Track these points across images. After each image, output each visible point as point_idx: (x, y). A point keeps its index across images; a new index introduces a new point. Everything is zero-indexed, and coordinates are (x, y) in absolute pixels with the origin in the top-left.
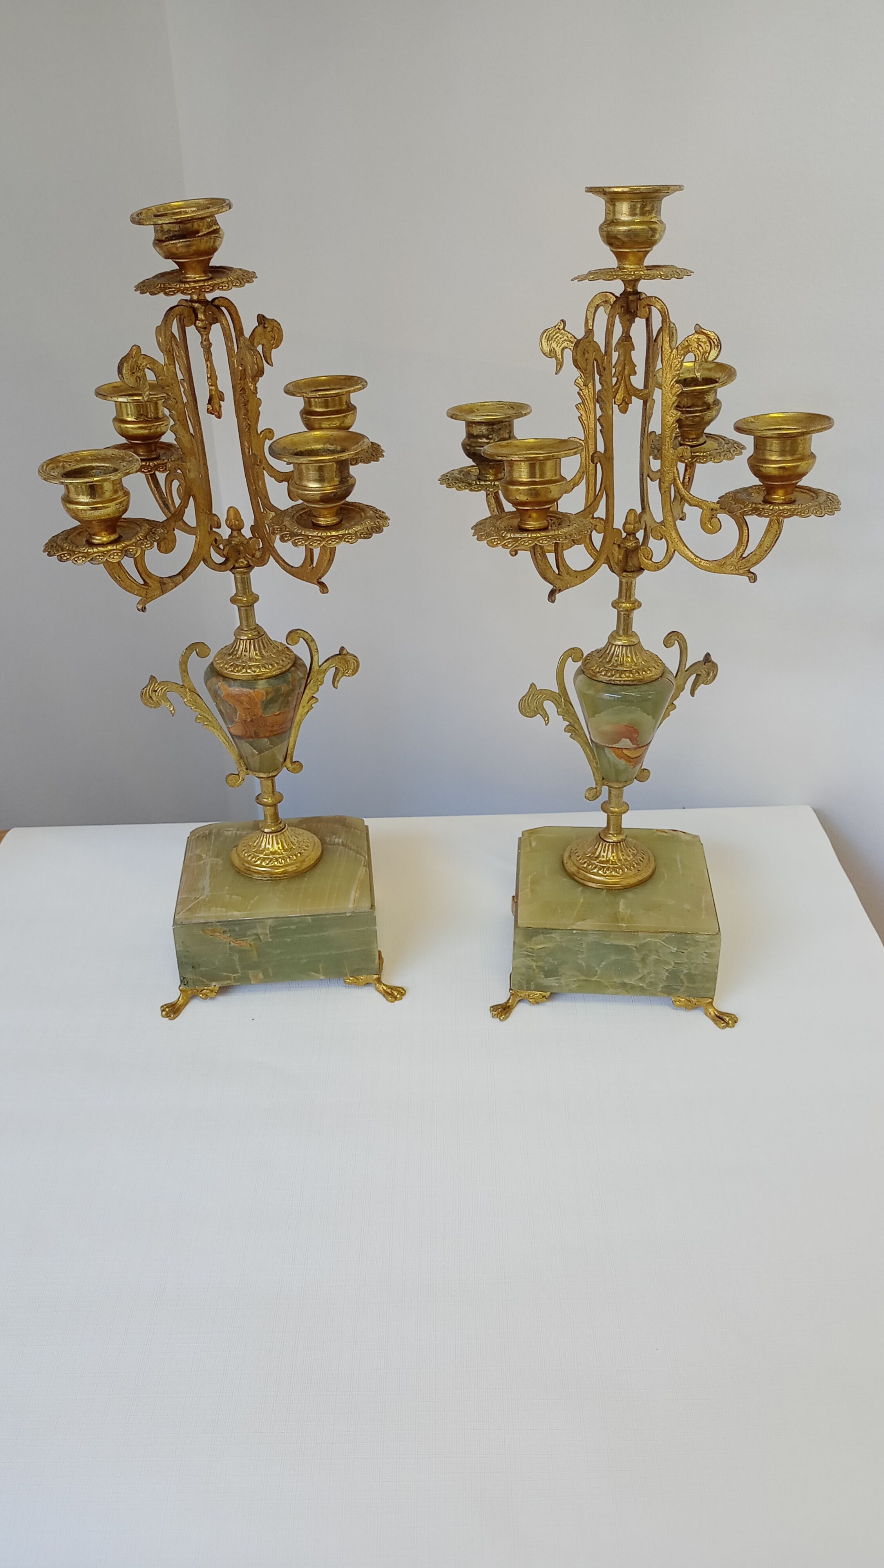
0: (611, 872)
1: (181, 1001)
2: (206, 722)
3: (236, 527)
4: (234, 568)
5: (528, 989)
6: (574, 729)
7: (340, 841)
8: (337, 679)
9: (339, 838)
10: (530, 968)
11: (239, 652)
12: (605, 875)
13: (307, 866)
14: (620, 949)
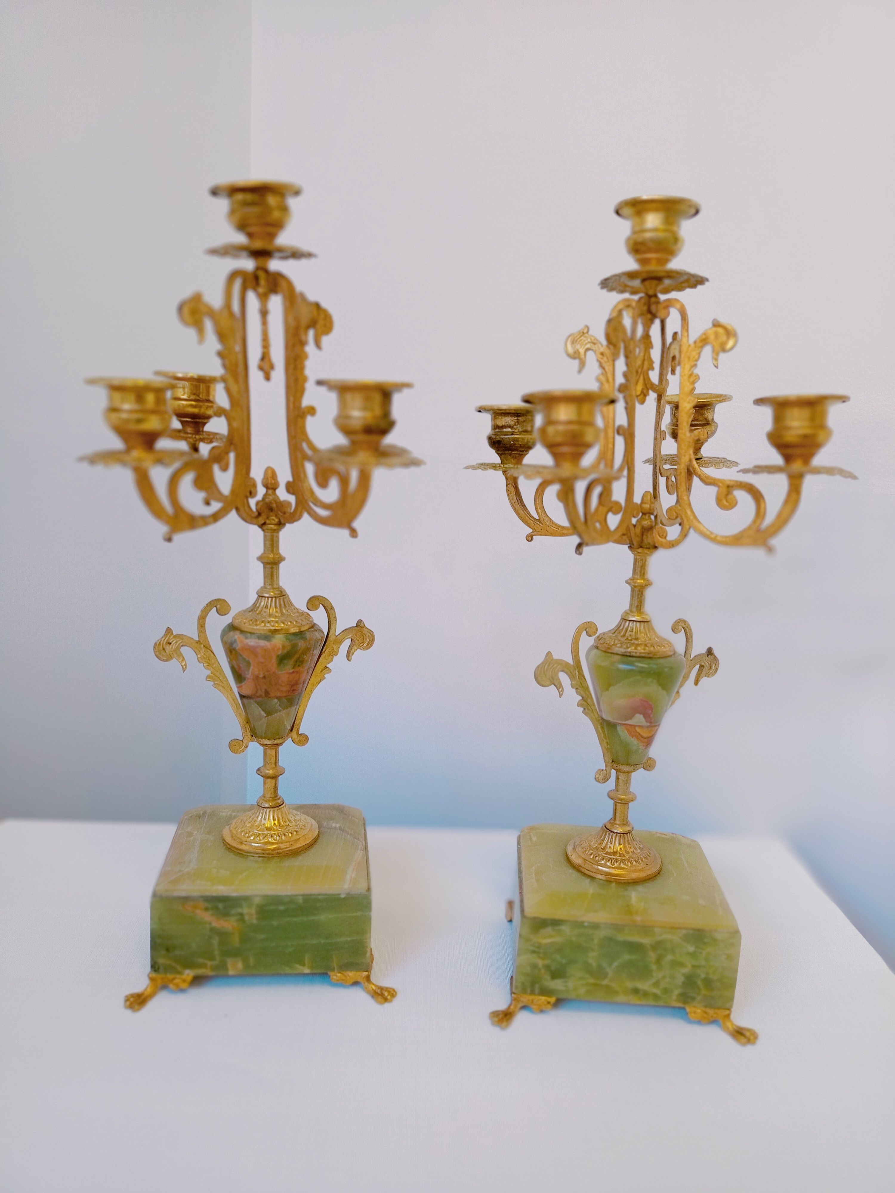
0: (620, 864)
1: (149, 990)
2: (217, 681)
3: (271, 485)
4: (264, 524)
5: (532, 993)
6: (586, 704)
7: (338, 825)
8: (353, 650)
9: (336, 823)
10: (534, 966)
11: (259, 609)
12: (614, 866)
13: (303, 845)
14: (634, 947)
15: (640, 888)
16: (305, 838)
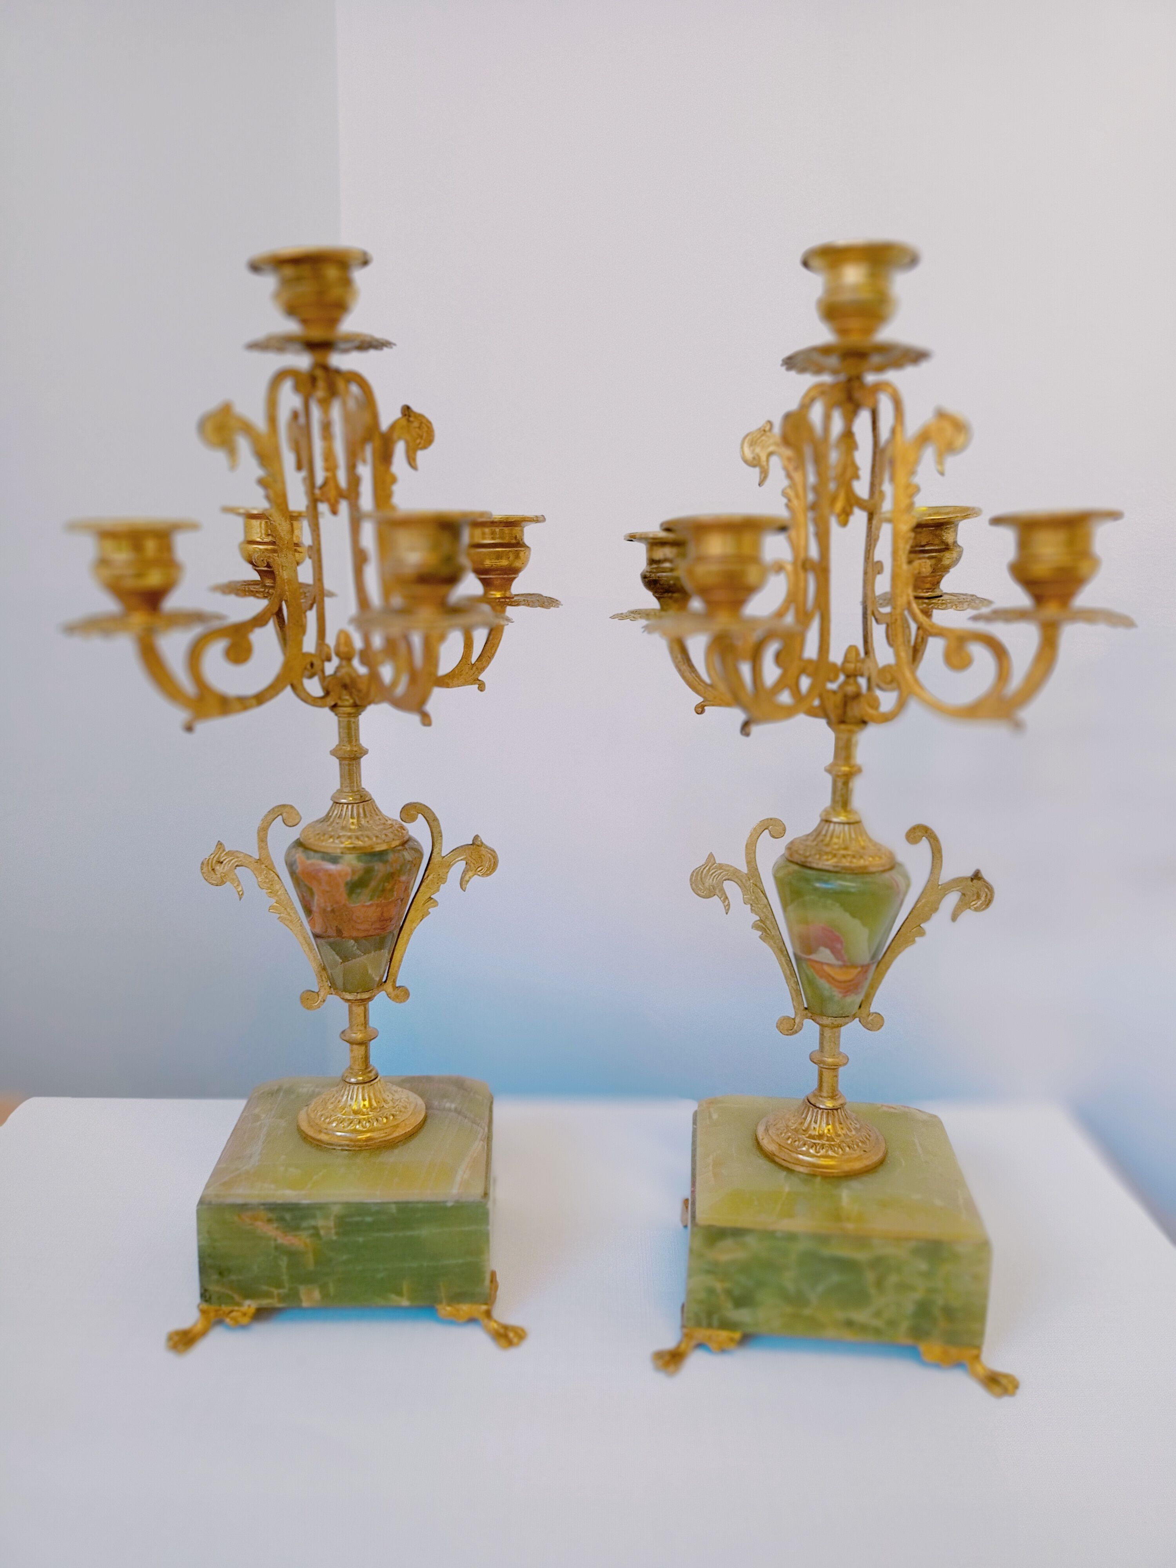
0: (827, 1151)
1: (200, 1326)
2: (283, 913)
3: (345, 654)
4: (337, 706)
5: (709, 1326)
6: (766, 928)
7: (451, 1106)
8: (468, 877)
9: (451, 1102)
10: (711, 1291)
13: (401, 1133)
14: (846, 1265)
15: (855, 1184)
16: (406, 1124)
